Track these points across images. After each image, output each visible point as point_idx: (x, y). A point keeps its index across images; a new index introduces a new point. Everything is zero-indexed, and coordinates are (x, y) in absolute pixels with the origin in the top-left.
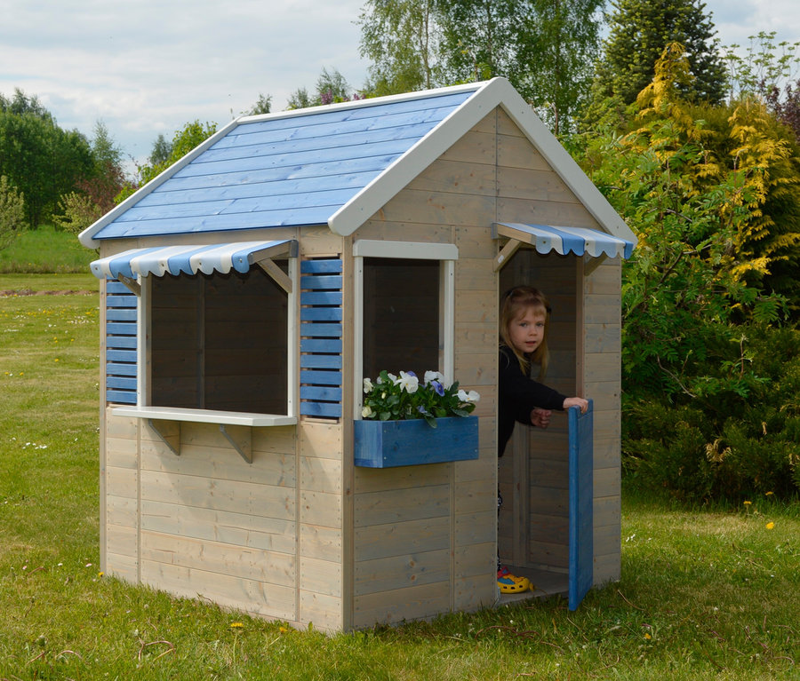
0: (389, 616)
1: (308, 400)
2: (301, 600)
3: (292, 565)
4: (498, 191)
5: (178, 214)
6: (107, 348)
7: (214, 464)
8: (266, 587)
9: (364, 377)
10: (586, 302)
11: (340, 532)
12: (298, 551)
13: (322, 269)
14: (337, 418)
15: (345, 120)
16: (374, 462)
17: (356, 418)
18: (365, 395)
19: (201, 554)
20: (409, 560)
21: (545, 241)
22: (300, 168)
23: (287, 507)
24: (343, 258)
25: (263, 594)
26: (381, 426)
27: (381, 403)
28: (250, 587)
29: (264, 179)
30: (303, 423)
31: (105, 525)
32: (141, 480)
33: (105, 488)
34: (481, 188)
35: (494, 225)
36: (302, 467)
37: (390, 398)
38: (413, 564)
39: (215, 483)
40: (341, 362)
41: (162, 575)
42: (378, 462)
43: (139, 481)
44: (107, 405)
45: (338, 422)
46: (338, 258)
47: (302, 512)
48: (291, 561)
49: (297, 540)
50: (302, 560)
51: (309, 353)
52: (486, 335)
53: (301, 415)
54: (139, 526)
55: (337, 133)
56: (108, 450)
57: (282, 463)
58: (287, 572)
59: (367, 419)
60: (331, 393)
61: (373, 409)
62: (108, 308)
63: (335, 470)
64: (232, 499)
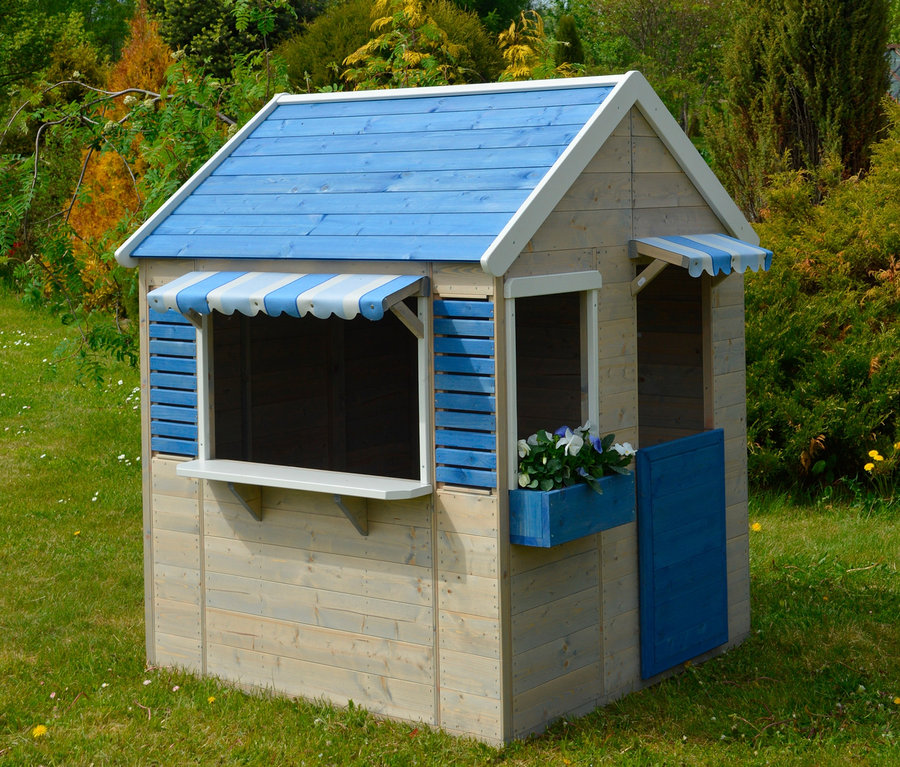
0: (545, 713)
1: (446, 465)
2: (442, 700)
3: (428, 659)
4: (634, 201)
5: (245, 231)
6: (152, 387)
7: (312, 533)
8: (391, 682)
9: (519, 439)
10: (714, 317)
11: (497, 622)
12: (436, 642)
13: (464, 312)
14: (489, 489)
15: (433, 111)
16: (539, 540)
17: (512, 487)
18: (520, 460)
19: (295, 640)
20: (561, 643)
21: (697, 262)
22: (400, 177)
23: (419, 590)
24: (493, 301)
25: (387, 692)
26: (547, 498)
27: (541, 469)
28: (366, 681)
29: (353, 188)
30: (439, 491)
31: (152, 599)
32: (206, 547)
33: (152, 555)
34: (619, 200)
35: (632, 244)
36: (441, 544)
37: (551, 462)
38: (565, 648)
39: (314, 556)
40: (493, 423)
41: (239, 663)
42: (544, 540)
43: (202, 549)
44: (153, 455)
45: (491, 494)
46: (487, 300)
47: (441, 598)
48: (426, 654)
49: (435, 630)
50: (442, 653)
51: (446, 410)
52: (627, 371)
53: (437, 482)
54: (203, 602)
55: (429, 128)
56: (154, 509)
57: (411, 538)
58: (421, 667)
59: (526, 488)
60: (482, 458)
61: (532, 478)
62: (151, 339)
63: (488, 549)
64: (339, 577)
